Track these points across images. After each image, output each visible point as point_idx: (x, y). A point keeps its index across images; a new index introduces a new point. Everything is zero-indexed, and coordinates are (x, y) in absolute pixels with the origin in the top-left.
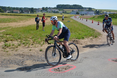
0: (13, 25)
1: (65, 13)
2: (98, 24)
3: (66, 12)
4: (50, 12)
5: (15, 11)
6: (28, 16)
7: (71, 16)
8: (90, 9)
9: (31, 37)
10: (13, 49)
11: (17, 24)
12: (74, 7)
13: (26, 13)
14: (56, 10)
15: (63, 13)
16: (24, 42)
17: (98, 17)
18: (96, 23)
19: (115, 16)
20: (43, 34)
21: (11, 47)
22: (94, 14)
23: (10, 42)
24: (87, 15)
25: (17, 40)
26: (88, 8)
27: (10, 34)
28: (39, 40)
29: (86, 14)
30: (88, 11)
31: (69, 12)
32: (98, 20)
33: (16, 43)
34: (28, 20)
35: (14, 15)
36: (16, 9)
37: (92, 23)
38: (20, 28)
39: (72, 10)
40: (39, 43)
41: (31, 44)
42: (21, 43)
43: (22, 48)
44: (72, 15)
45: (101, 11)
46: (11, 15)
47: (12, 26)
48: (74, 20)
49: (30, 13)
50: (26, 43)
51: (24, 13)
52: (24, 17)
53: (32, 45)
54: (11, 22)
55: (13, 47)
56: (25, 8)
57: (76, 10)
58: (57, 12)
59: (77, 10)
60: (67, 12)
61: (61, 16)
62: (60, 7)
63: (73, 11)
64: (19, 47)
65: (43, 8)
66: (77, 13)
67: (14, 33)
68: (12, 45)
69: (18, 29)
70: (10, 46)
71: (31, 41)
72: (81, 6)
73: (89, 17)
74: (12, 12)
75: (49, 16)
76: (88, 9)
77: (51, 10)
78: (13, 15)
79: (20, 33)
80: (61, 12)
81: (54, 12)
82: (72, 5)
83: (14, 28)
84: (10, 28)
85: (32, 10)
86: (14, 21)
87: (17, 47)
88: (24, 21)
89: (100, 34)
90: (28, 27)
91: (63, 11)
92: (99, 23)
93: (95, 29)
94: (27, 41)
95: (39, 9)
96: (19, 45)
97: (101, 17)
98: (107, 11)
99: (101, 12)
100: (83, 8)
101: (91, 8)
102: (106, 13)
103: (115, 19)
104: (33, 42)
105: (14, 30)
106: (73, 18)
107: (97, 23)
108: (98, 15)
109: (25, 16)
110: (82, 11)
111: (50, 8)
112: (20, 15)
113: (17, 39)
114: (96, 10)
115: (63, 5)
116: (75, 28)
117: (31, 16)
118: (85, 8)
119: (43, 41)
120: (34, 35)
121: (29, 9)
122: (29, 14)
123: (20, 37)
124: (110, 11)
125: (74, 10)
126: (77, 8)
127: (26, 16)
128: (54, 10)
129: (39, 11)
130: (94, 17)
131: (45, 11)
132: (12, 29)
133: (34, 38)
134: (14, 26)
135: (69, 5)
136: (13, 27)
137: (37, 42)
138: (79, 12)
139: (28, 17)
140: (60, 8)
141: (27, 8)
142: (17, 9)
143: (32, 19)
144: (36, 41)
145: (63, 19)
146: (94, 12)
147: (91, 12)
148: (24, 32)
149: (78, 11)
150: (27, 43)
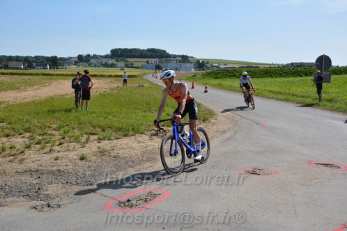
0: (10, 97)
1: (130, 67)
2: (206, 92)
3: (132, 64)
4: (95, 66)
5: (11, 64)
6: (44, 74)
7: (144, 74)
8: (185, 59)
9: (54, 126)
10: (12, 158)
11: (19, 95)
12: (150, 54)
13: (39, 67)
14: (110, 61)
15: (127, 66)
16: (41, 137)
17: (202, 75)
18: (199, 88)
19: (238, 74)
20: (83, 118)
21: (7, 152)
22: (193, 70)
23: (5, 139)
24: (180, 70)
25: (20, 134)
26: (179, 56)
27: (4, 120)
28: (77, 132)
30: (180, 62)
31: (140, 64)
32: (205, 82)
33: (19, 141)
34: (46, 84)
35: (11, 74)
36: (15, 60)
37: (193, 88)
38: (26, 104)
39: (146, 60)
40: (77, 140)
41: (58, 143)
42: (32, 141)
43: (35, 154)
44: (147, 71)
46: (2, 74)
47: (6, 100)
48: (152, 83)
49: (50, 68)
50: (43, 141)
51: (34, 68)
52: (36, 77)
53: (59, 145)
54: (5, 90)
55: (14, 152)
56: (36, 57)
57: (154, 60)
58: (112, 66)
59: (156, 60)
60: (135, 65)
61: (122, 73)
62: (118, 54)
63: (148, 62)
64: (27, 152)
65: (80, 57)
66: (158, 68)
67: (13, 116)
68: (10, 148)
69: (22, 107)
70: (4, 150)
71: (57, 136)
72: (164, 52)
73: (184, 76)
74: (7, 67)
75: (95, 73)
76: (180, 59)
77: (100, 61)
78: (7, 74)
79: (28, 117)
80: (122, 64)
81: (106, 65)
82: (146, 49)
83: (13, 105)
84: (3, 106)
85: (54, 62)
86: (12, 87)
87: (22, 152)
88: (35, 88)
89: (211, 114)
90: (47, 100)
91: (127, 63)
92: (206, 88)
93: (200, 102)
94: (46, 136)
95: (70, 58)
96: (28, 148)
97: (208, 75)
98: (220, 62)
99: (208, 65)
100: (168, 56)
101: (186, 56)
102: (218, 67)
103: (236, 79)
104: (61, 137)
105: (11, 110)
106: (149, 77)
107: (204, 90)
108: (201, 72)
109: (37, 74)
110: (168, 62)
111: (95, 57)
112: (25, 74)
113: (21, 131)
114: (198, 61)
115: (125, 51)
116: (156, 100)
117: (52, 75)
118: (175, 56)
119: (86, 133)
120: (63, 121)
121: (47, 59)
122: (48, 71)
123: (29, 128)
124: (226, 62)
125: (150, 60)
126: (157, 57)
127: (40, 74)
128: (104, 61)
129: (70, 64)
130: (194, 76)
131: (85, 63)
132: (6, 108)
133: (64, 127)
134: (13, 100)
135: (139, 50)
136: (10, 103)
137: (70, 137)
138: (160, 64)
139: (45, 77)
140: (118, 56)
141: (43, 57)
142: (18, 59)
143: (54, 83)
144: (69, 134)
145: (125, 81)
146: (193, 64)
147: (188, 65)
148: (38, 114)
149: (160, 62)
150: (47, 141)
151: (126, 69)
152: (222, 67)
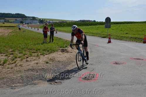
1: (7, 22)
3: (8, 21)
8: (34, 18)
12: (17, 16)
15: (6, 21)
22: (38, 23)
24: (32, 24)
26: (31, 17)
29: (30, 23)
30: (32, 20)
31: (12, 21)
39: (15, 19)
44: (16, 24)
45: (44, 20)
57: (19, 19)
59: (20, 19)
60: (10, 21)
72: (24, 15)
73: (37, 26)
76: (32, 18)
80: (2, 20)
82: (15, 14)
91: (5, 20)
98: (50, 20)
100: (26, 17)
102: (49, 22)
108: (42, 24)
110: (26, 20)
114: (40, 19)
115: (4, 14)
118: (29, 17)
124: (52, 20)
125: (17, 19)
126: (20, 17)
135: (11, 14)
146: (38, 21)
147: (36, 21)
149: (22, 20)
151: (5, 23)
152: (51, 22)
